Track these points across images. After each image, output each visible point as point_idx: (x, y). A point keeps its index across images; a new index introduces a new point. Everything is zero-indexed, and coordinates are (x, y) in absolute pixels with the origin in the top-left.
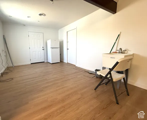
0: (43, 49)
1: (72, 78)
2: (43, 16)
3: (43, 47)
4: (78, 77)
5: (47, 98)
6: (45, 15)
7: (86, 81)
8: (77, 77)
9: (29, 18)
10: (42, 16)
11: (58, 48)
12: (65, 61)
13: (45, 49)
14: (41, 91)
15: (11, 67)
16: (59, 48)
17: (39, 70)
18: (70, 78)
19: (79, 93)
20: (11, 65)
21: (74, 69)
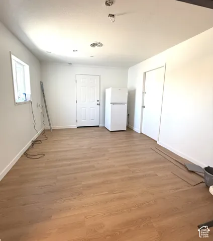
0: (98, 104)
1: (145, 176)
2: (99, 47)
3: (98, 101)
4: (160, 174)
5: (85, 217)
6: (101, 45)
7: (177, 191)
8: (157, 175)
9: (76, 52)
10: (96, 47)
11: (124, 103)
12: (137, 128)
13: (101, 104)
14: (79, 195)
15: (48, 130)
16: (126, 105)
17: (86, 142)
18: (140, 174)
19: (154, 225)
20: (48, 127)
21: (152, 151)
